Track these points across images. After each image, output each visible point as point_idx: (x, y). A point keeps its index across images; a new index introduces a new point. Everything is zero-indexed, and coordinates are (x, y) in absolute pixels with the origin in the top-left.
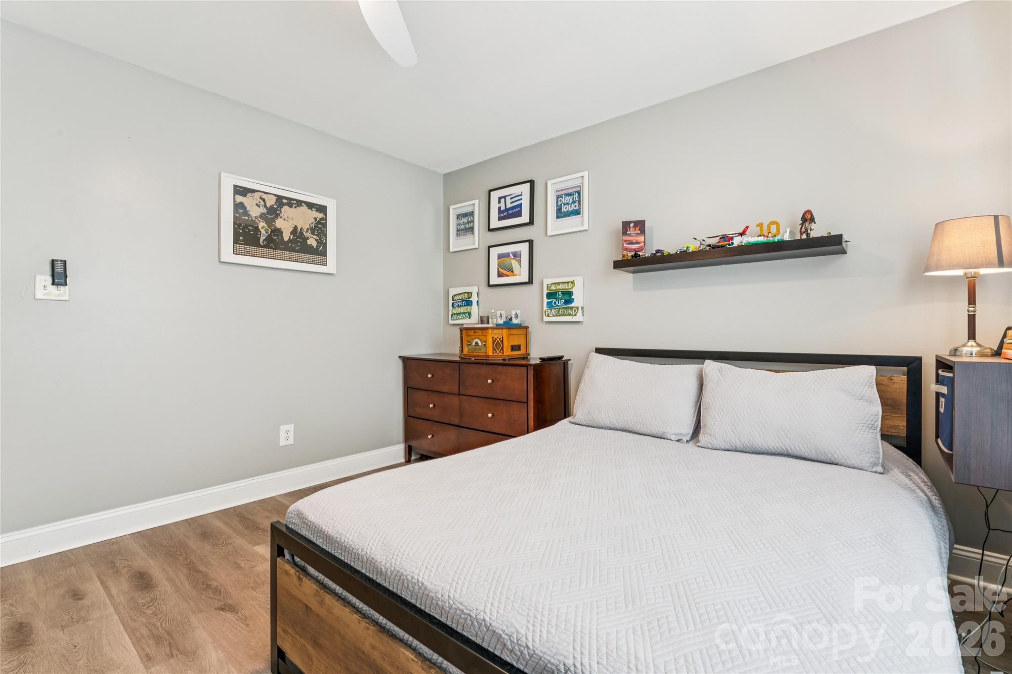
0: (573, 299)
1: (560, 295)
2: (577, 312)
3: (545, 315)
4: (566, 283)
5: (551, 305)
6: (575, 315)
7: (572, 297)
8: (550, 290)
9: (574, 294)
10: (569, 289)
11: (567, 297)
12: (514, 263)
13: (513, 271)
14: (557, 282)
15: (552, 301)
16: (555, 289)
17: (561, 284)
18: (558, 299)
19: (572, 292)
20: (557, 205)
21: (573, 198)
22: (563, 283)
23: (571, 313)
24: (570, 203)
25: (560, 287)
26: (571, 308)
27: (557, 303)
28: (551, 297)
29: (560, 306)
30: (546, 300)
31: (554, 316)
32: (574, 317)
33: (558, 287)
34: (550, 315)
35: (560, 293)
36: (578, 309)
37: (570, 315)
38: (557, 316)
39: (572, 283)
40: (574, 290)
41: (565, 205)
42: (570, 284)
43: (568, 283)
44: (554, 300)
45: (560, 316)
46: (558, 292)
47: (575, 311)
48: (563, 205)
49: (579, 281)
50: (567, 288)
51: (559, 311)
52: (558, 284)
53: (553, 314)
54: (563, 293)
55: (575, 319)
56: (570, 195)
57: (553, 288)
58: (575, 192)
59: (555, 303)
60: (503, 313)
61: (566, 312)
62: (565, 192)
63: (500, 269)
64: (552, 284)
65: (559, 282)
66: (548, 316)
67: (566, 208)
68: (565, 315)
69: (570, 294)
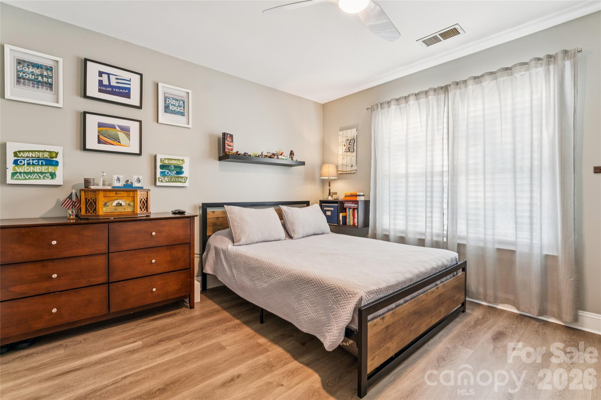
0: (183, 172)
1: (172, 168)
2: (186, 180)
3: (159, 181)
4: (177, 160)
5: (164, 174)
6: (185, 182)
7: (183, 170)
8: (163, 163)
9: (184, 169)
10: (180, 164)
11: (178, 170)
12: (122, 135)
13: (119, 142)
14: (170, 158)
15: (166, 171)
16: (168, 163)
17: (173, 160)
18: (171, 171)
19: (182, 166)
20: (165, 103)
21: (179, 103)
22: (175, 160)
23: (182, 181)
24: (177, 105)
25: (173, 162)
26: (182, 178)
27: (170, 173)
28: (165, 168)
29: (172, 175)
30: (159, 170)
31: (166, 182)
32: (183, 183)
33: (170, 162)
34: (163, 181)
35: (172, 166)
36: (187, 179)
37: (181, 182)
38: (169, 182)
39: (182, 160)
40: (183, 166)
41: (172, 105)
42: (181, 161)
43: (179, 160)
44: (167, 171)
45: (172, 182)
46: (171, 165)
47: (185, 179)
48: (170, 104)
49: (187, 160)
50: (178, 163)
51: (171, 178)
52: (171, 159)
53: (166, 181)
54: (175, 167)
55: (184, 185)
56: (176, 100)
57: (166, 162)
58: (181, 100)
59: (168, 173)
60: (121, 177)
61: (177, 180)
62: (173, 97)
63: (101, 137)
64: (165, 159)
65: (172, 158)
66: (162, 181)
67: (173, 108)
68: (177, 182)
69: (181, 168)
